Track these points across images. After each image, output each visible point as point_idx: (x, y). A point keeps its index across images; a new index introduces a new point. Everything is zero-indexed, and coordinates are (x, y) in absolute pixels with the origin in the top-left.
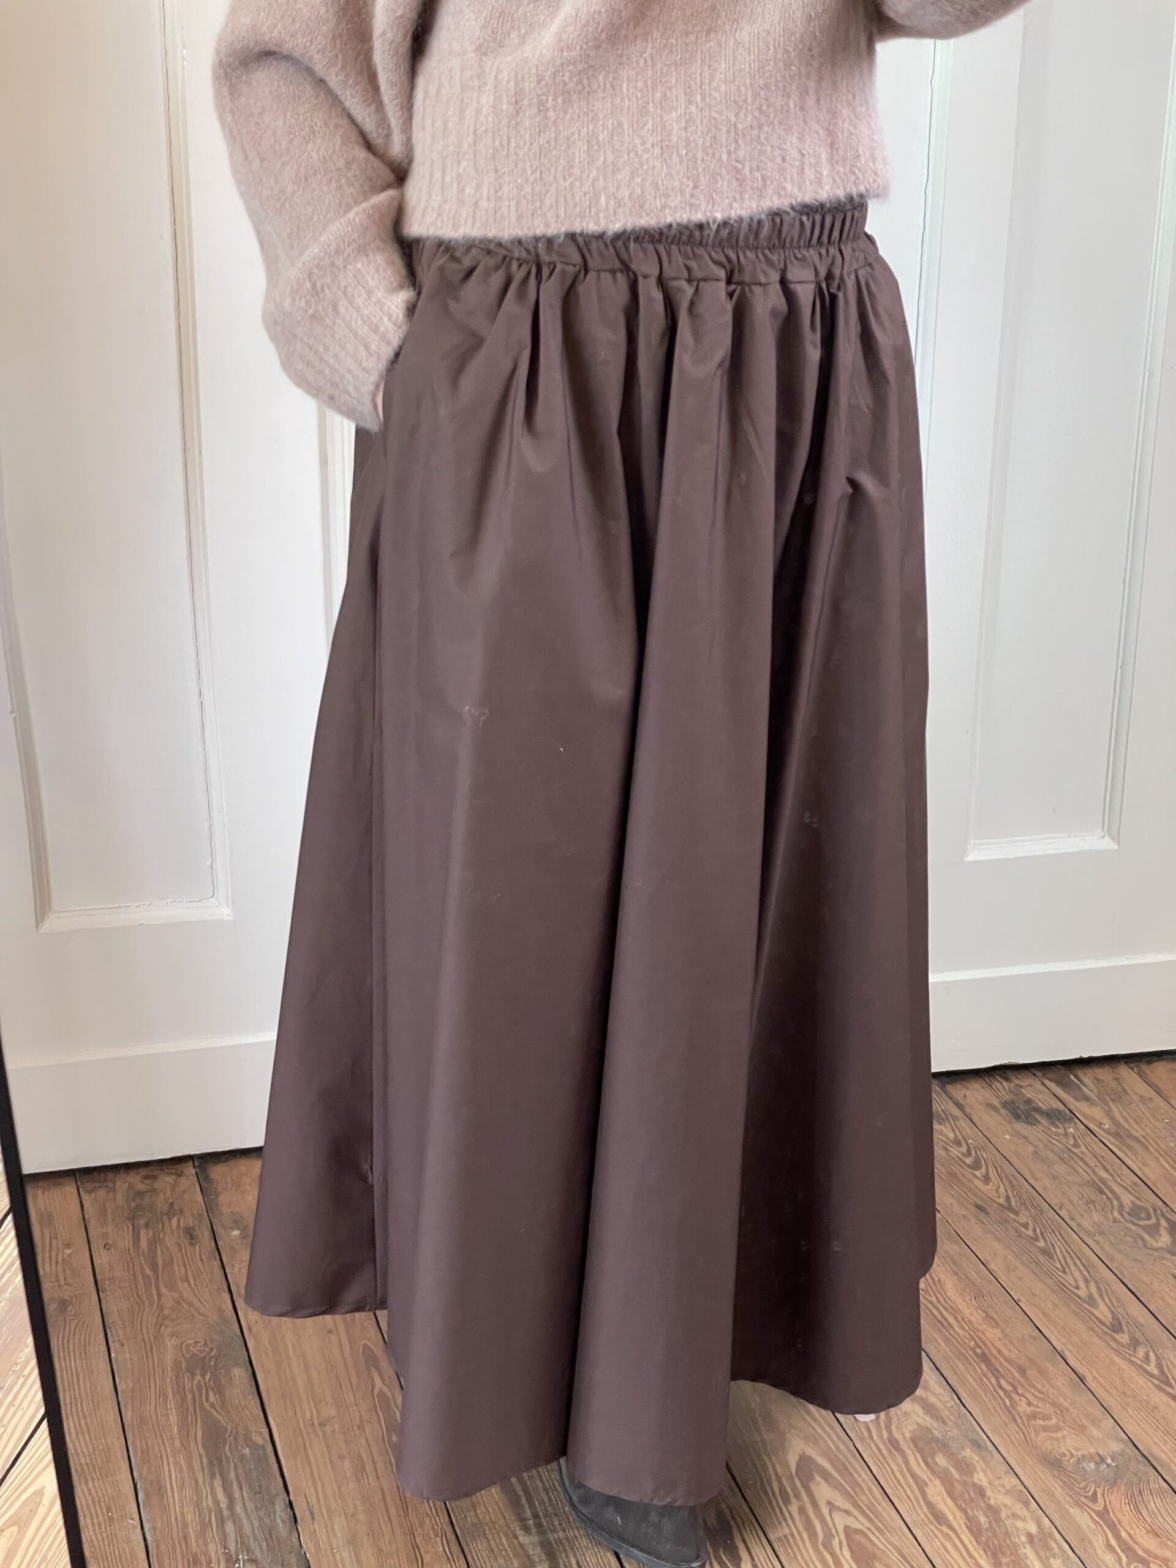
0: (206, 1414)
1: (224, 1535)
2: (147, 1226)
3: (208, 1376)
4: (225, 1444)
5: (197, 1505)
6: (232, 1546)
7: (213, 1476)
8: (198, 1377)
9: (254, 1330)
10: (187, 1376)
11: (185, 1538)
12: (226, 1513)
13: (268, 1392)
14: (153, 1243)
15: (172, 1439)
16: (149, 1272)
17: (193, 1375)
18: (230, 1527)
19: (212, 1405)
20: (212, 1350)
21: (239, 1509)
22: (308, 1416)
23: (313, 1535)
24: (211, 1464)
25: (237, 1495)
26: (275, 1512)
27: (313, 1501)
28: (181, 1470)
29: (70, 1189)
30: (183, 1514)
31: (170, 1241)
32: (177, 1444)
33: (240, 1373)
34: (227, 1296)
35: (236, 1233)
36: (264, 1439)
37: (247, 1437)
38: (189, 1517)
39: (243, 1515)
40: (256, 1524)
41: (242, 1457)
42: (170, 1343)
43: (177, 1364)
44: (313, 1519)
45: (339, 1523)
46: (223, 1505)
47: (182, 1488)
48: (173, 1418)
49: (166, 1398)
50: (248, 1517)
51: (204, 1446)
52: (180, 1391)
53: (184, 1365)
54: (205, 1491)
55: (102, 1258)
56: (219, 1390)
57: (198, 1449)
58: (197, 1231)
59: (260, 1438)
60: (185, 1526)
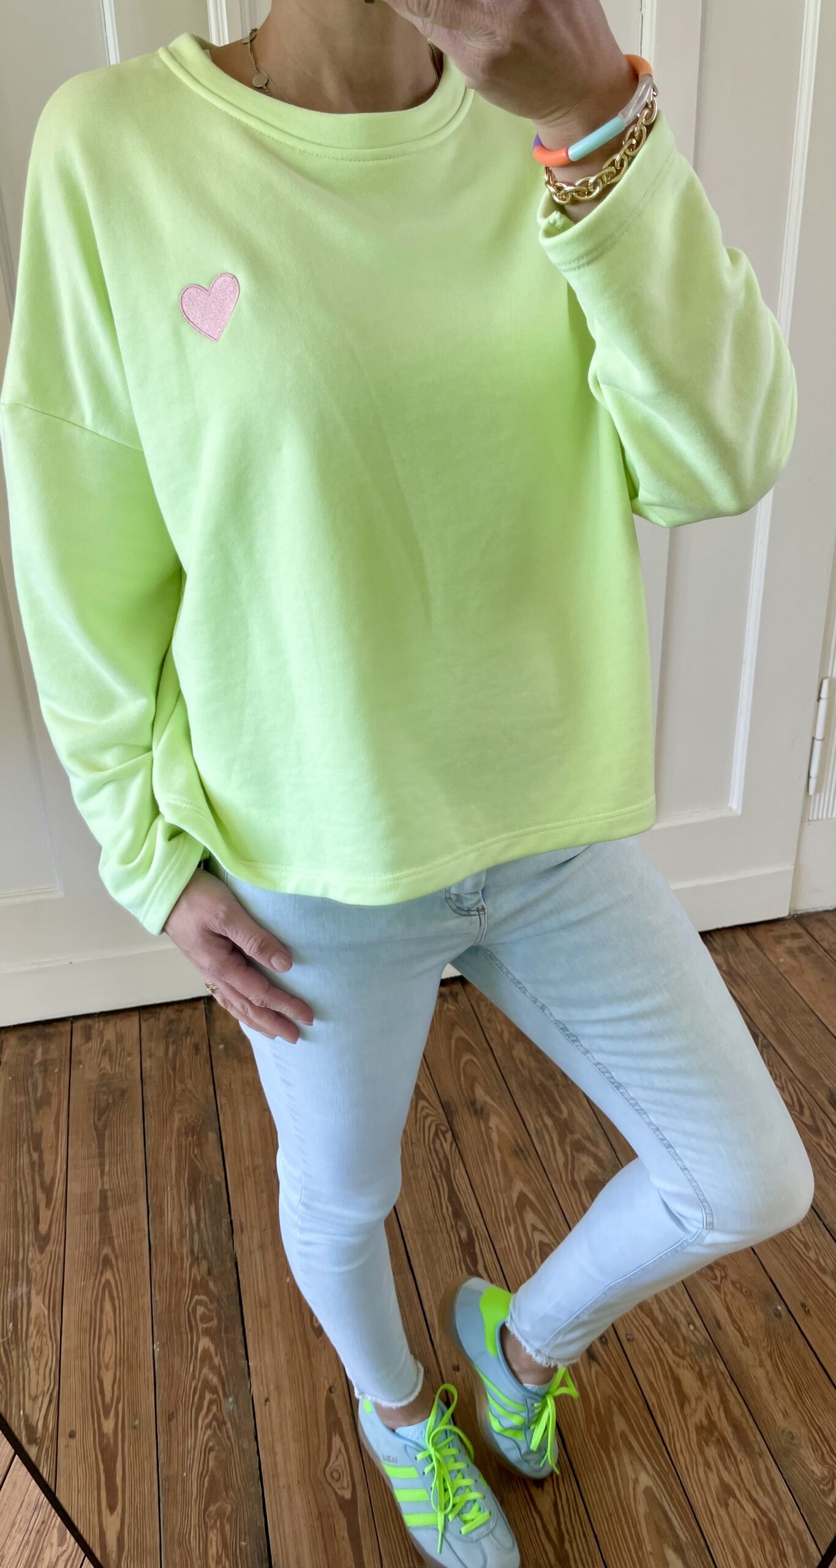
0: (192, 1162)
1: (192, 1241)
2: (173, 1043)
3: (195, 1138)
4: (199, 1182)
5: (180, 1222)
6: (196, 1250)
7: (190, 1203)
8: (190, 1138)
9: (224, 1110)
10: (184, 1136)
11: (171, 1243)
12: (195, 1227)
13: (227, 1147)
14: (175, 1053)
15: (171, 1178)
16: (171, 1072)
17: (187, 1137)
18: (196, 1237)
19: (196, 1156)
20: (199, 1120)
21: (202, 1225)
22: (247, 1164)
23: (241, 1243)
24: (190, 1194)
25: (202, 1216)
26: (221, 1226)
27: (243, 1220)
28: (174, 1199)
29: (135, 1019)
30: (172, 1226)
31: (185, 1053)
32: (174, 1182)
33: (212, 1136)
34: (211, 1087)
35: (222, 1046)
36: (222, 1179)
37: (212, 1176)
38: (175, 1230)
39: (204, 1229)
40: (210, 1233)
41: (208, 1191)
42: (177, 1117)
43: (179, 1129)
44: (242, 1232)
45: (256, 1234)
46: (194, 1222)
47: (173, 1211)
48: (174, 1164)
49: (171, 1150)
50: (207, 1230)
51: (188, 1184)
52: (179, 1146)
53: (183, 1130)
54: (185, 1212)
55: (147, 1064)
56: (200, 1145)
57: (184, 1184)
58: (200, 1046)
59: (219, 1178)
60: (171, 1237)
